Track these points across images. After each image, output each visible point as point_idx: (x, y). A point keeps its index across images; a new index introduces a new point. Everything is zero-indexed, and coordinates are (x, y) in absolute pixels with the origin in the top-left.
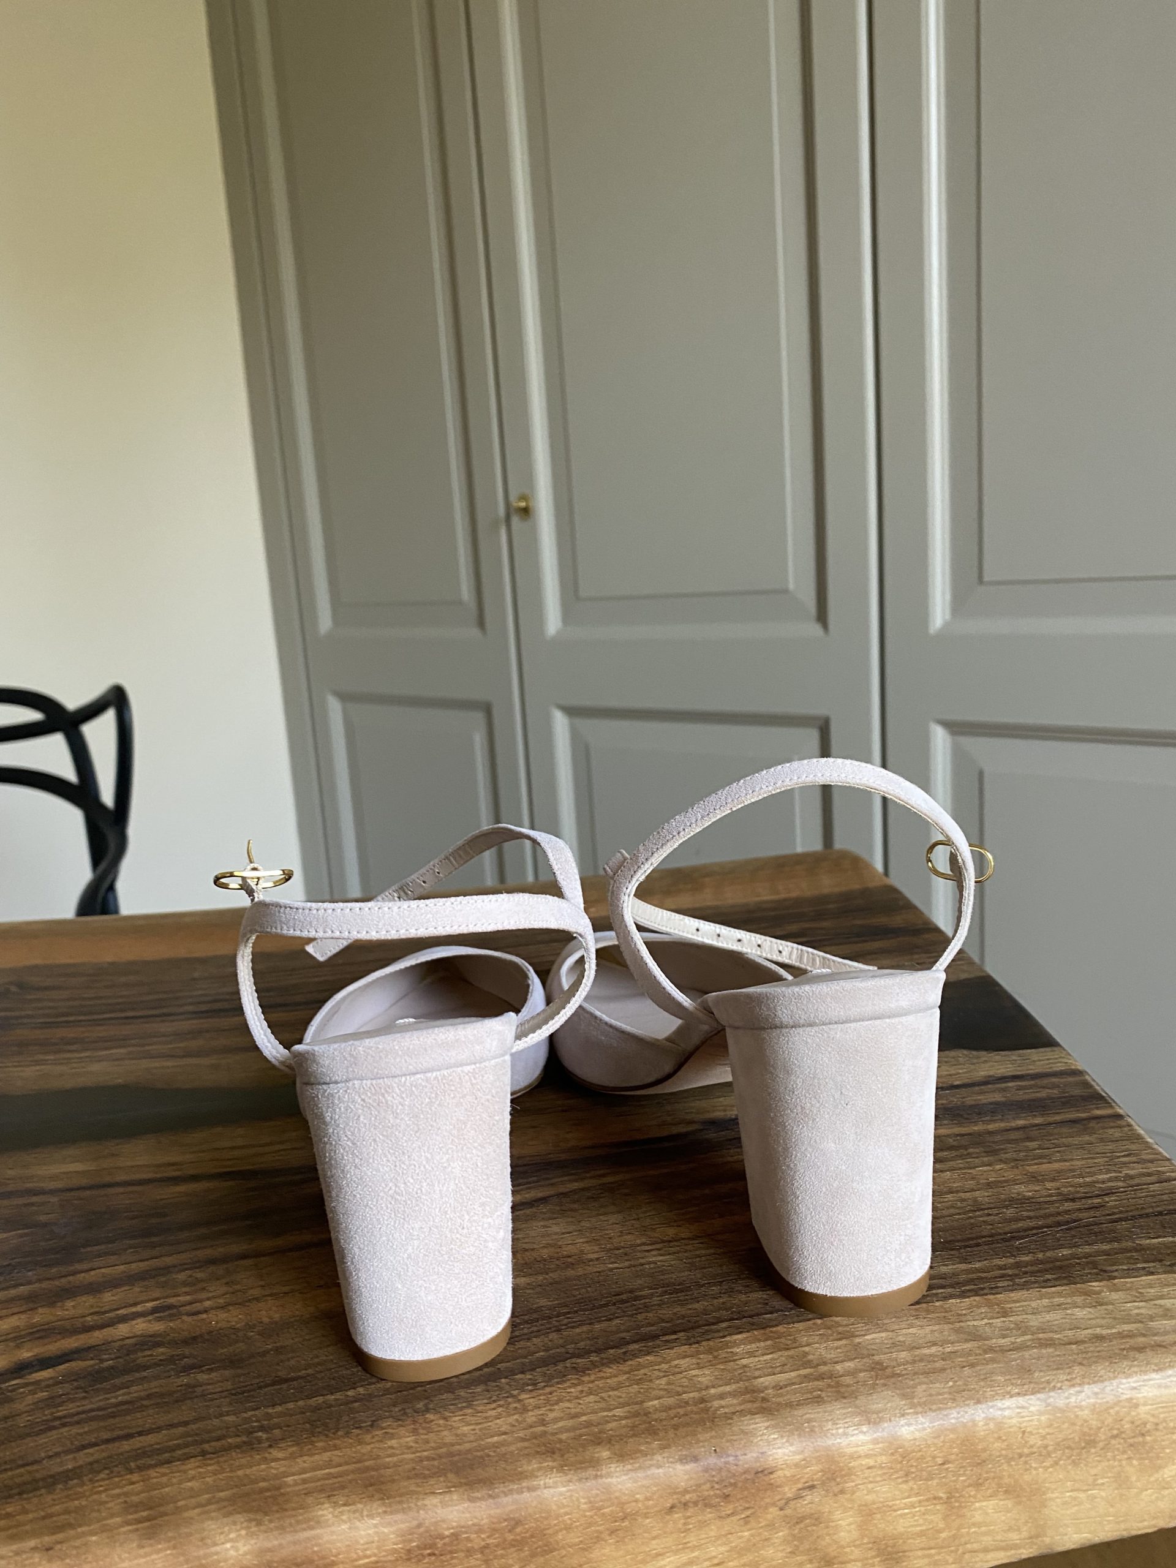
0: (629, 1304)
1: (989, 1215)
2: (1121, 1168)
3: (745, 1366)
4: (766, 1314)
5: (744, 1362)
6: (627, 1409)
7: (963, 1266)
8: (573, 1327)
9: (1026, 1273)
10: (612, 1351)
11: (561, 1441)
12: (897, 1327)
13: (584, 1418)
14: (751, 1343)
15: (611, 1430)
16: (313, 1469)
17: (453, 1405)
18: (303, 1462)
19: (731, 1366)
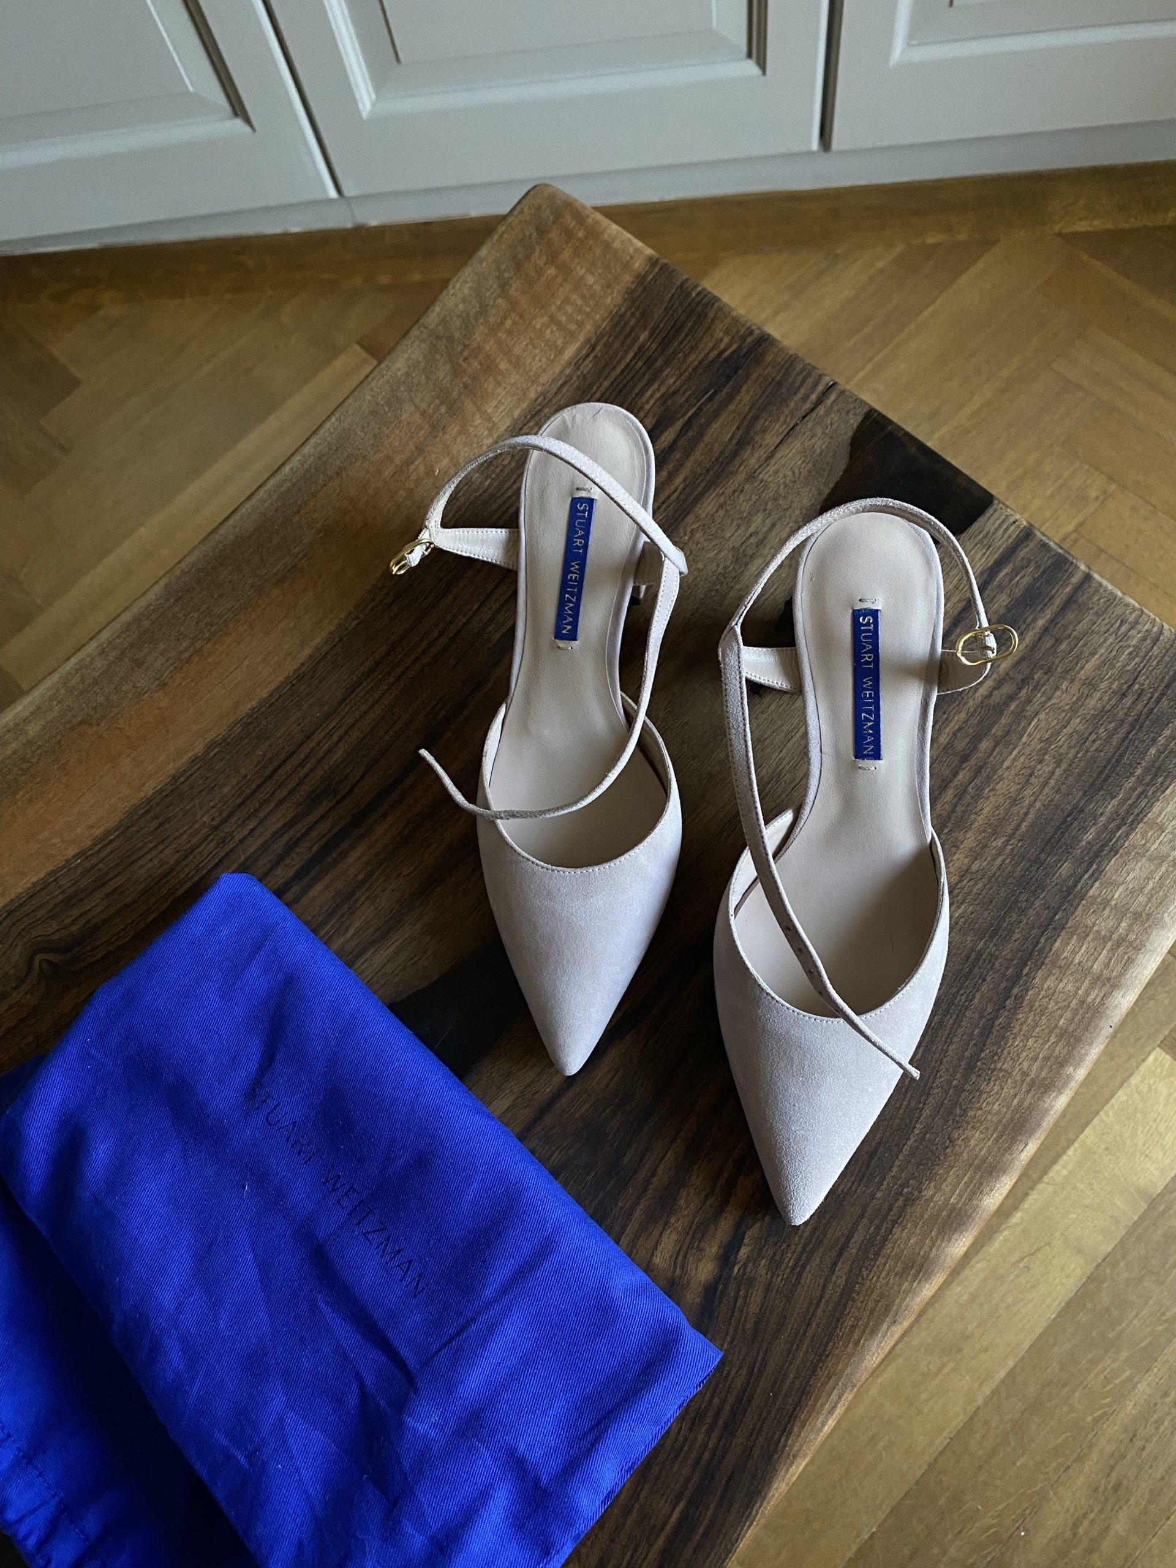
1: (1094, 741)
2: (1126, 641)
3: (1079, 963)
4: (1055, 916)
5: (1077, 961)
6: (1053, 1035)
7: (1115, 802)
9: (1148, 784)
10: (1008, 1002)
11: (1046, 1078)
12: (1122, 879)
13: (1041, 1056)
14: (1068, 944)
15: (1060, 1053)
16: (956, 1186)
17: (973, 1097)
18: (946, 1187)
19: (1073, 968)
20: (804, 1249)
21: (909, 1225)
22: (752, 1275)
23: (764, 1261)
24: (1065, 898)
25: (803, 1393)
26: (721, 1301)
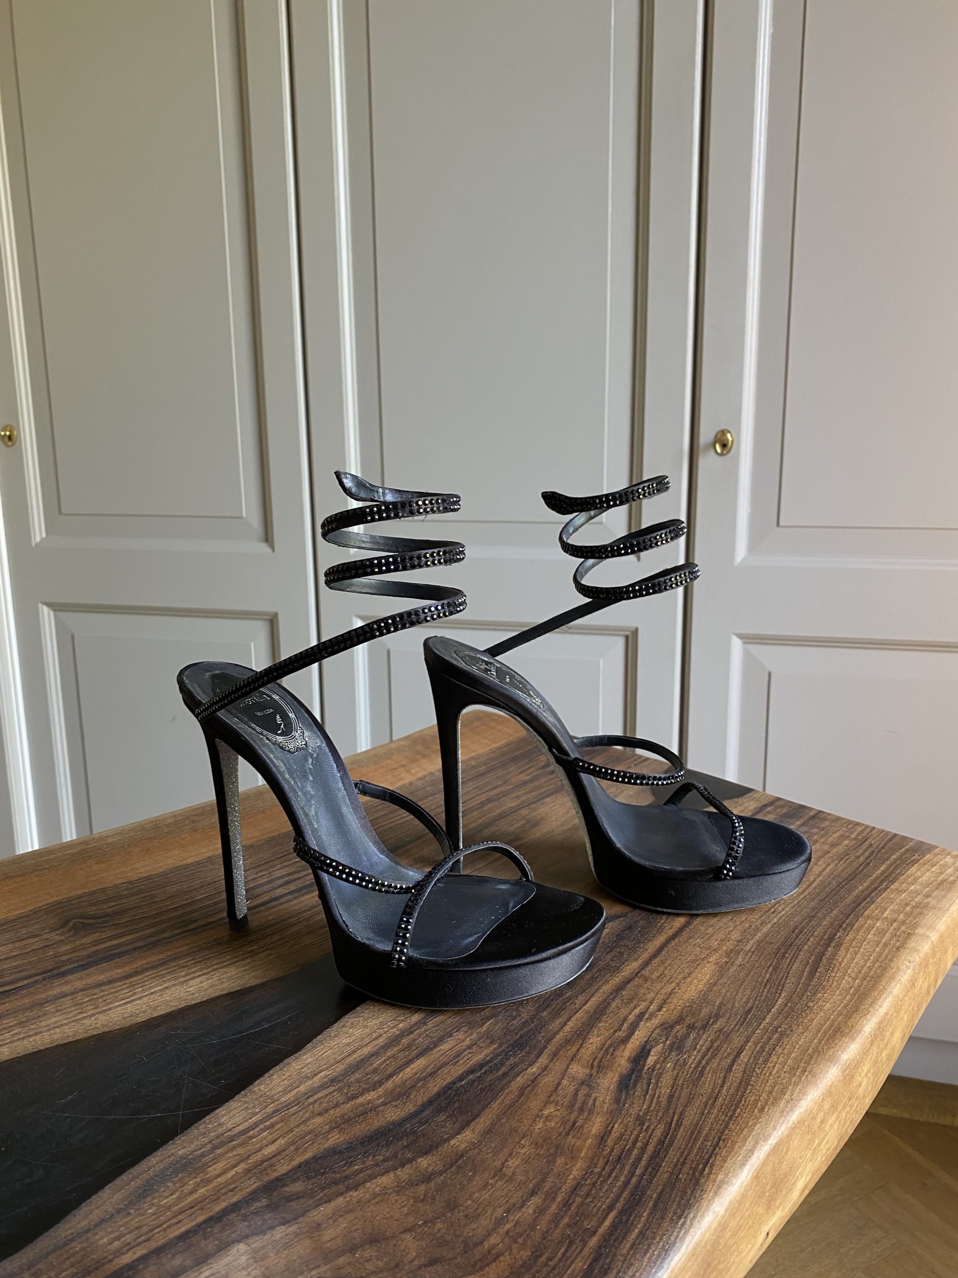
0: (803, 933)
2: (854, 829)
3: (874, 934)
4: (849, 916)
6: (868, 963)
7: (871, 878)
20: (703, 1058)
21: (788, 1047)
22: (661, 1071)
23: (669, 1065)
25: (719, 1140)
26: (635, 1085)
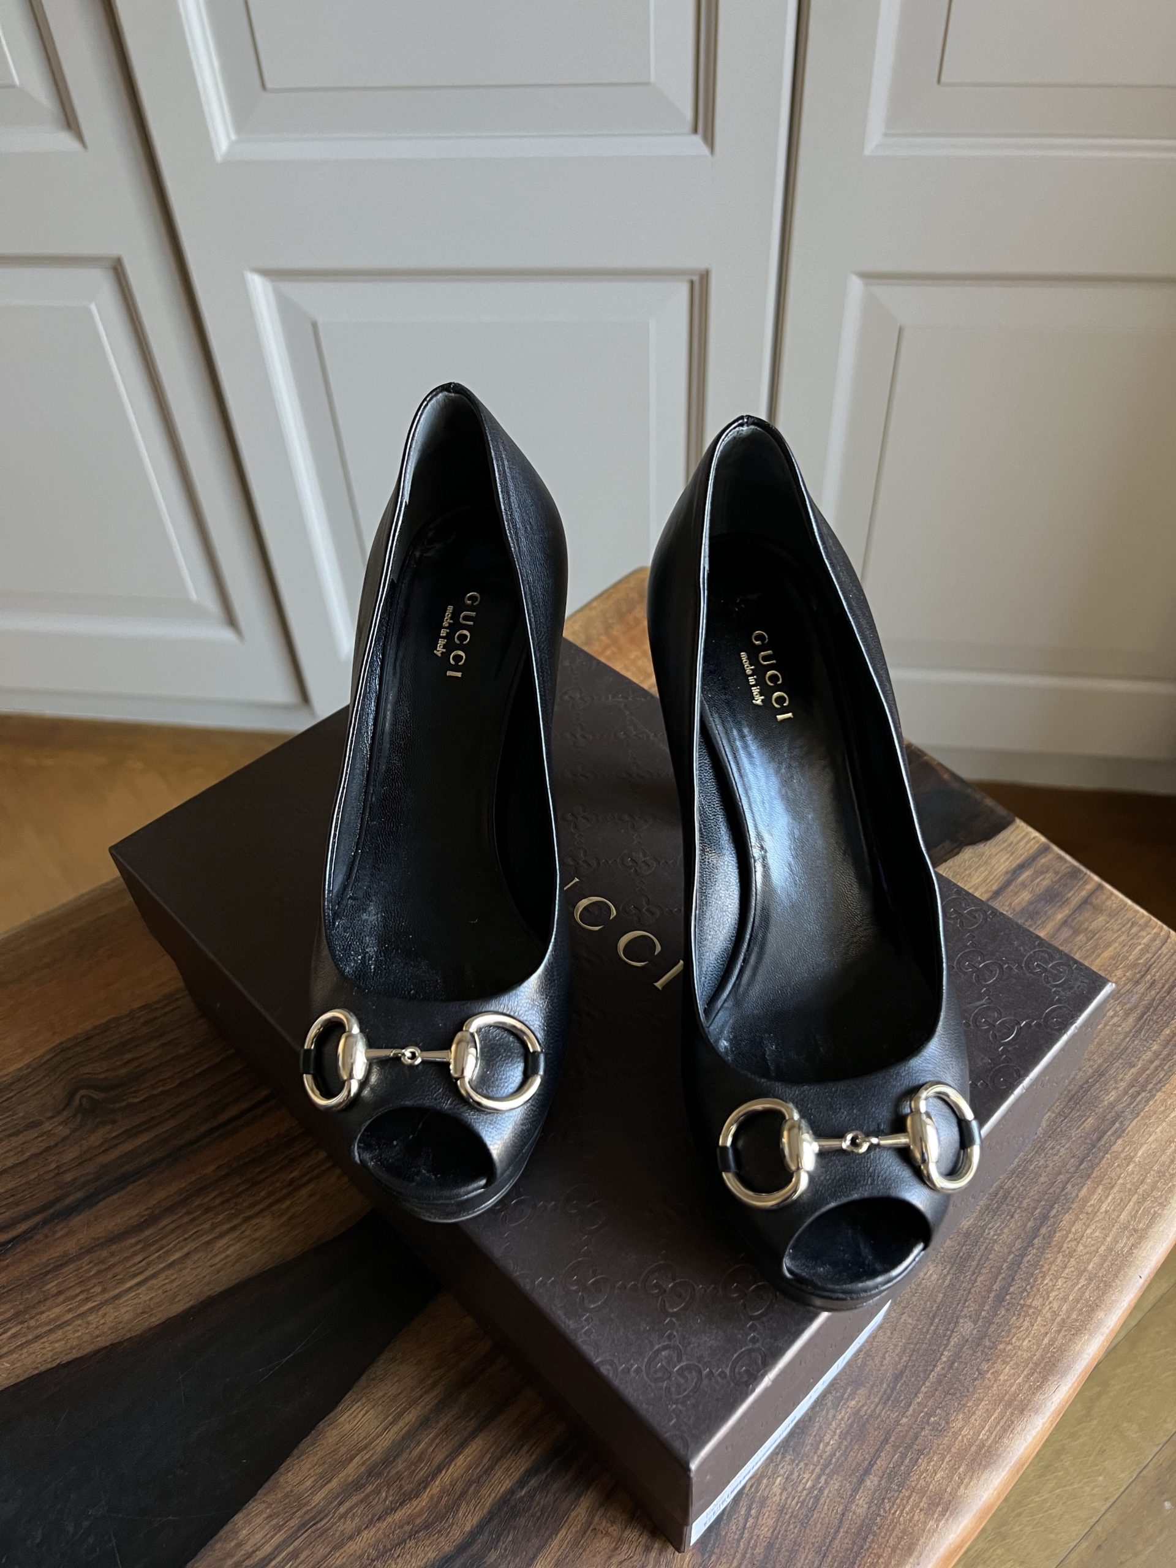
0: (1009, 1199)
2: (1138, 939)
3: (1106, 1212)
4: (1080, 1165)
5: (1103, 1209)
6: (1083, 1278)
7: (1134, 1070)
8: (999, 1235)
9: (1164, 1060)
10: (1036, 1241)
11: (1076, 1320)
12: (1144, 1139)
13: (1071, 1298)
14: (1094, 1192)
15: (1090, 1297)
16: (986, 1422)
17: (1003, 1331)
18: (975, 1420)
19: (1100, 1216)
21: (936, 1458)
24: (1090, 1150)
